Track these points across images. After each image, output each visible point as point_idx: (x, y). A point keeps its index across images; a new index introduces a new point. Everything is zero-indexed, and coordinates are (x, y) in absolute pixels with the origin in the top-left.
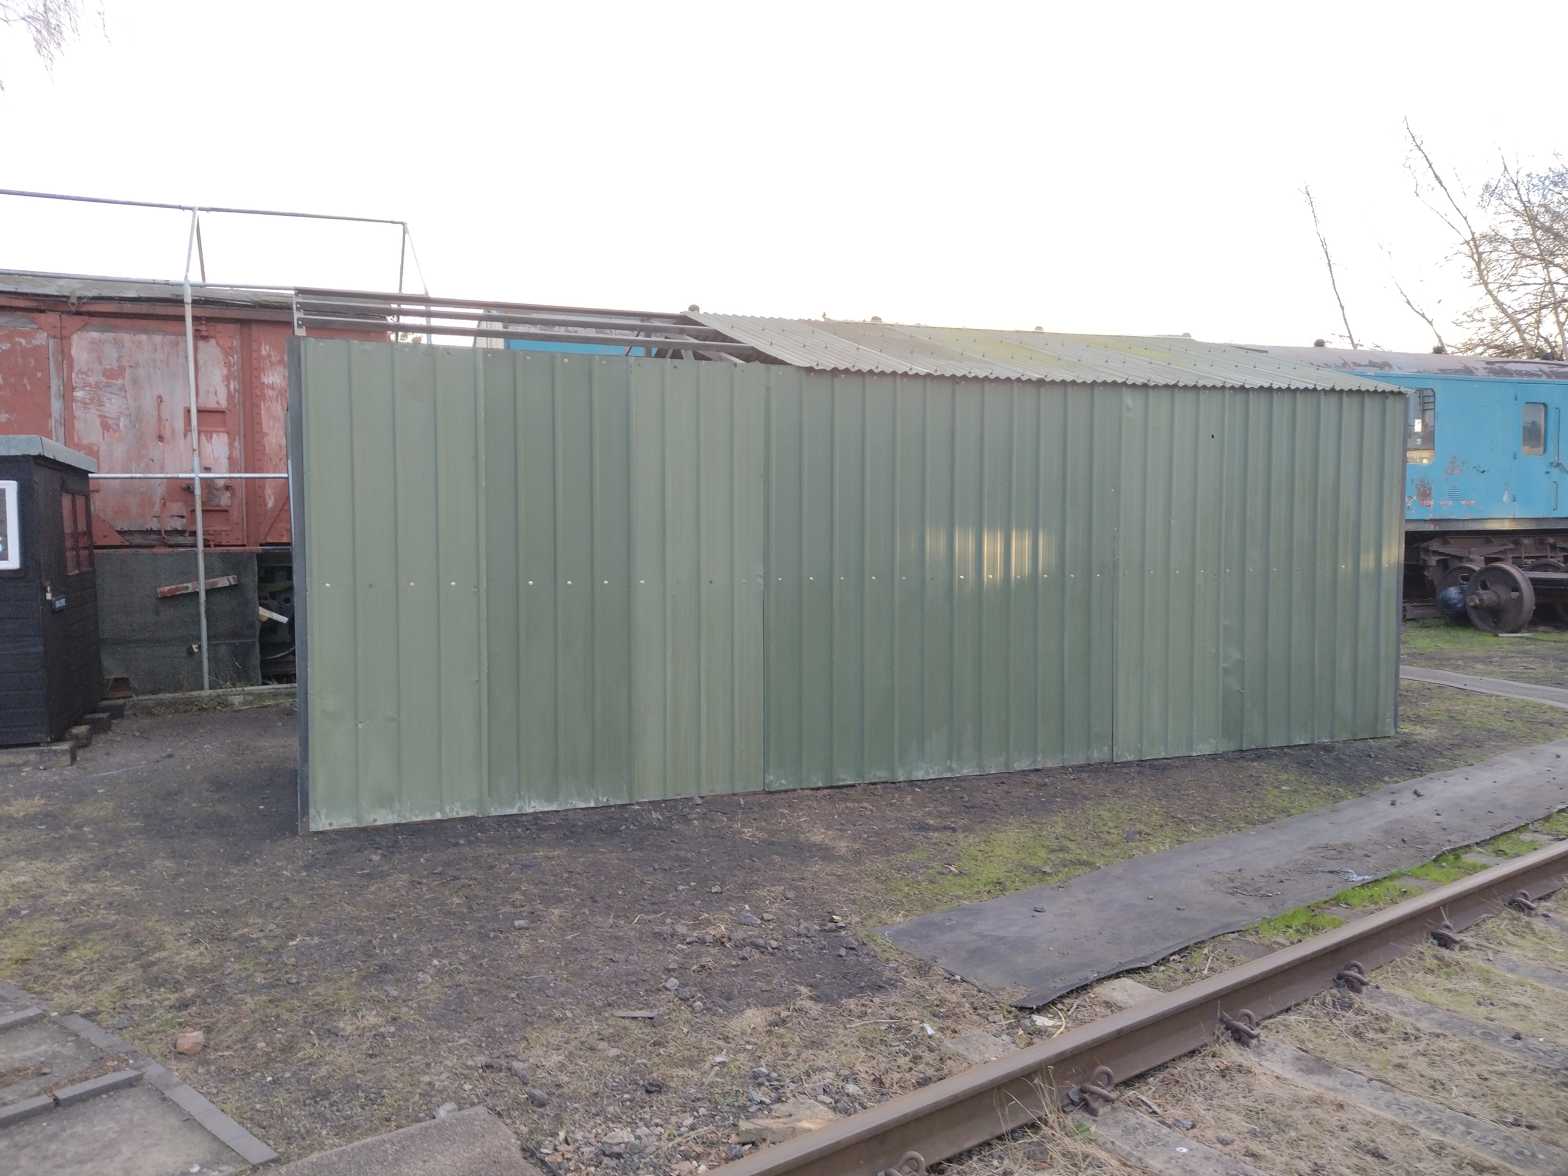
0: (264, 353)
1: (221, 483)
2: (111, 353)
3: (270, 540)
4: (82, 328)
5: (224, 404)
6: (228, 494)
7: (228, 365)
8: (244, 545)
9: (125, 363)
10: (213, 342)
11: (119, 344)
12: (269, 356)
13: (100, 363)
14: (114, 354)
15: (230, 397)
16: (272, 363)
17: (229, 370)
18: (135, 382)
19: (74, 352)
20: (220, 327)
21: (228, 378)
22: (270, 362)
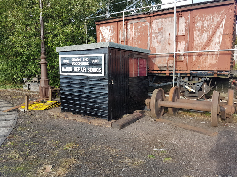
0: (196, 18)
1: (182, 54)
2: (160, 24)
3: (193, 69)
4: (155, 19)
5: (184, 33)
6: (183, 57)
7: (186, 23)
8: (186, 71)
9: (163, 26)
10: (183, 17)
11: (162, 22)
12: (197, 18)
13: (158, 27)
14: (161, 24)
15: (186, 31)
16: (198, 20)
17: (186, 24)
18: (165, 31)
19: (153, 25)
20: (185, 13)
21: (186, 26)
22: (197, 20)
